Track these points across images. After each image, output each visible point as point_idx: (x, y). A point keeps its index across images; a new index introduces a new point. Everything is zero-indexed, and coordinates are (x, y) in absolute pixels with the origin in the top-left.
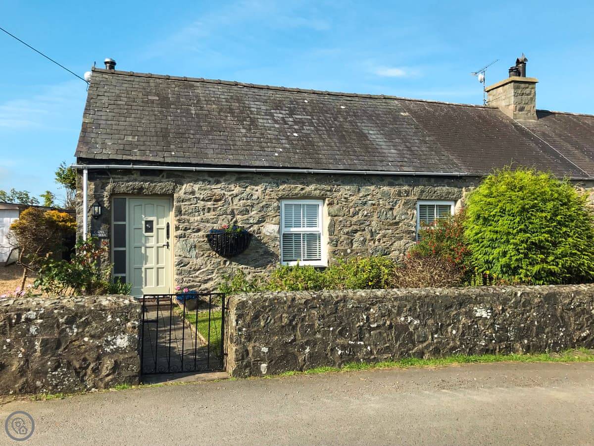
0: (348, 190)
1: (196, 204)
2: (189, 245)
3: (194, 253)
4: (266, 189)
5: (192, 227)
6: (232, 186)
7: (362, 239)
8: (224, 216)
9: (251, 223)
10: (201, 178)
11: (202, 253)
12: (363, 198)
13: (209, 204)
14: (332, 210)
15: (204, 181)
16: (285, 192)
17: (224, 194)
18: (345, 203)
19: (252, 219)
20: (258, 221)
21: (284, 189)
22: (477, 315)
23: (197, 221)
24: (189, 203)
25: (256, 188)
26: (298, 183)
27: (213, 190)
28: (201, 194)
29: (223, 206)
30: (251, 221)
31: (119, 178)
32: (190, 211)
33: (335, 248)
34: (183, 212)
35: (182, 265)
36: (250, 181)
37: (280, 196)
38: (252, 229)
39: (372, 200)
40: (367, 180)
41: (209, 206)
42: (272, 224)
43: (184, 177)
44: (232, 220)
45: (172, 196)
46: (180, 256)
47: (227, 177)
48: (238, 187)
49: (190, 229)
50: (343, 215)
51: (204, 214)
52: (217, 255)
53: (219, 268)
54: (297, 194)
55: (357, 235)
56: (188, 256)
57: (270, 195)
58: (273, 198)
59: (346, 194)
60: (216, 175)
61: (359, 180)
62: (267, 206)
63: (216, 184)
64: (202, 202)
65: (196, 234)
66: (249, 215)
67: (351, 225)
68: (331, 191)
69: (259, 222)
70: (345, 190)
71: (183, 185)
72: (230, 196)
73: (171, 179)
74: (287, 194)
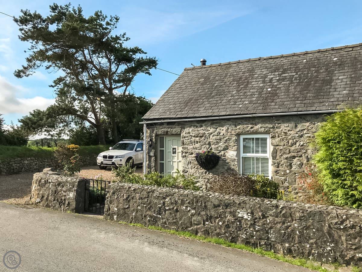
0: (287, 127)
1: (191, 139)
2: (187, 162)
3: (190, 166)
4: (228, 129)
5: (189, 152)
6: (209, 128)
7: (299, 163)
8: (205, 145)
9: (220, 150)
10: (193, 125)
11: (194, 166)
12: (299, 132)
13: (197, 139)
14: (274, 141)
15: (194, 126)
16: (240, 130)
17: (205, 133)
18: (284, 136)
19: (220, 147)
20: (224, 148)
21: (239, 128)
22: (239, 216)
23: (191, 148)
24: (188, 139)
25: (222, 128)
26: (249, 124)
27: (199, 131)
28: (193, 133)
29: (204, 140)
30: (220, 149)
31: (158, 127)
32: (188, 143)
33: (277, 168)
34: (185, 144)
35: (185, 172)
36: (219, 124)
37: (237, 133)
38: (220, 153)
39: (308, 134)
40: (303, 118)
41: (197, 140)
42: (232, 150)
43: (185, 125)
44: (209, 148)
45: (180, 134)
46: (184, 167)
47: (206, 123)
48: (212, 129)
49: (188, 153)
50: (283, 145)
51: (195, 145)
52: (202, 168)
53: (202, 176)
54: (248, 131)
55: (295, 160)
56: (187, 167)
57: (231, 132)
58: (233, 135)
59: (285, 130)
60: (200, 122)
61: (296, 119)
62: (229, 139)
63: (201, 127)
64: (194, 138)
65: (191, 156)
66: (219, 145)
67: (290, 152)
68: (273, 128)
69: (224, 150)
70: (284, 127)
71: (185, 129)
72: (208, 134)
73: (179, 126)
74: (241, 132)
